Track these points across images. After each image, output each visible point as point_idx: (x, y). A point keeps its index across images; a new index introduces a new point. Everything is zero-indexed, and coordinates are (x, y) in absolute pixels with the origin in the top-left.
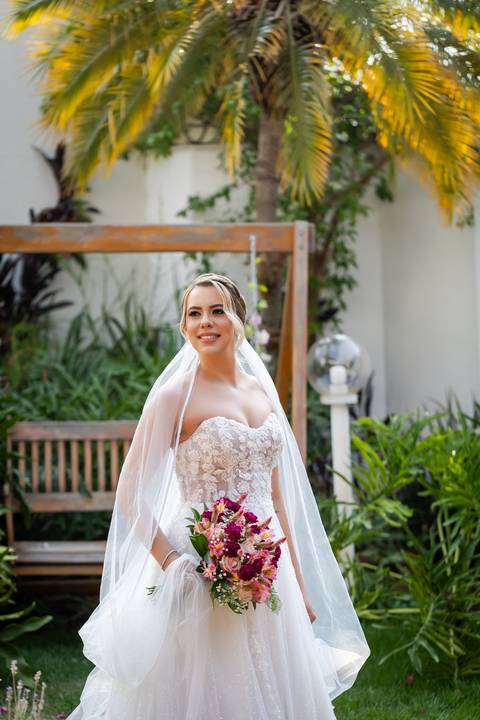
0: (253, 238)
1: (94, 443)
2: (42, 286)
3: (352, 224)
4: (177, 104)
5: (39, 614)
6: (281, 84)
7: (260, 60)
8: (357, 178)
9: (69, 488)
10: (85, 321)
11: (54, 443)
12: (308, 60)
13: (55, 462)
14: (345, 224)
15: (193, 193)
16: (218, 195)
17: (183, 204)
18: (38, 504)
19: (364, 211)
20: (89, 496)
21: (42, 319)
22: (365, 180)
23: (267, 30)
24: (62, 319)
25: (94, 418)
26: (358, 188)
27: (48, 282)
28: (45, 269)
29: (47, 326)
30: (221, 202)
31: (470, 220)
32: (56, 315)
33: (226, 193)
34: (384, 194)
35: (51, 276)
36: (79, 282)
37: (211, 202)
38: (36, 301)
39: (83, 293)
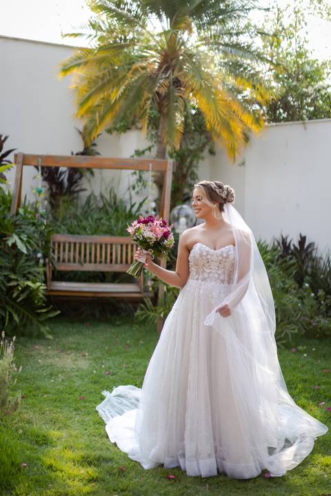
0: (151, 165)
1: (85, 244)
2: (76, 182)
3: (197, 163)
4: (129, 111)
5: (55, 310)
6: (166, 103)
7: (157, 93)
8: (201, 145)
9: (74, 261)
10: (92, 197)
11: (70, 243)
12: (177, 94)
13: (69, 251)
14: (195, 163)
15: (137, 149)
16: (146, 150)
17: (133, 153)
18: (62, 267)
19: (203, 158)
20: (82, 264)
21: (75, 195)
22: (204, 146)
23: (161, 81)
24: (84, 196)
25: (88, 234)
26: (201, 149)
27: (79, 180)
28: (77, 176)
29: (77, 198)
30: (147, 153)
31: (243, 164)
32: (82, 194)
33: (149, 149)
34: (212, 152)
35: (80, 178)
36: (89, 181)
37: (143, 152)
38: (73, 188)
39: (91, 186)
